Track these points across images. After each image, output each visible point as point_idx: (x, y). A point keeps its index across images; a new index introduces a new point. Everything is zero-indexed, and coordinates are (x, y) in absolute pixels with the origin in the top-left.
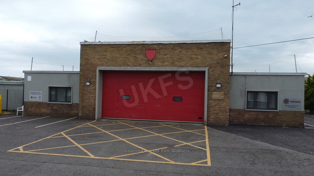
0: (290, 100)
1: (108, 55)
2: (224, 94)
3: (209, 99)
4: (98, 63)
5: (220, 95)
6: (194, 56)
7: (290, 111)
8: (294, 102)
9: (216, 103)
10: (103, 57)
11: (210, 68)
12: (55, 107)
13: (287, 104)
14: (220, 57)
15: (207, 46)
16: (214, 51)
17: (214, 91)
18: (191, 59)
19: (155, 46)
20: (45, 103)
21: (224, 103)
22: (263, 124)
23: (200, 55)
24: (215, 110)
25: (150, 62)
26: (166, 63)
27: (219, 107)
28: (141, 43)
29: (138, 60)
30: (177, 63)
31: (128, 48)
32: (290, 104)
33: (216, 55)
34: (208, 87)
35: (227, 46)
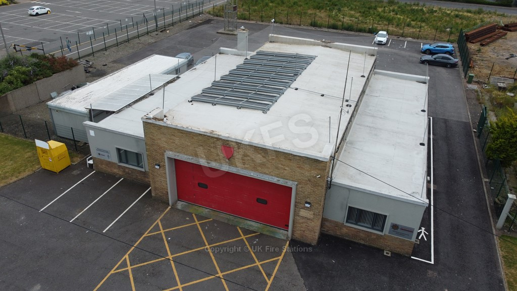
0: (400, 227)
1: (177, 140)
2: (314, 214)
3: (296, 214)
4: (166, 146)
5: (309, 214)
6: (280, 166)
7: (397, 238)
8: (405, 230)
9: (304, 220)
10: (171, 141)
11: (300, 183)
12: (127, 170)
13: (396, 230)
14: (312, 174)
15: (298, 158)
16: (306, 166)
17: (302, 208)
18: (277, 168)
19: (233, 144)
20: (115, 163)
21: (313, 223)
22: (362, 242)
23: (288, 166)
24: (301, 227)
25: (227, 160)
26: (246, 166)
27: (306, 226)
28: (216, 136)
29: (213, 154)
30: (259, 168)
31: (200, 138)
32: (399, 230)
33: (308, 171)
34: (296, 202)
35: (322, 165)
